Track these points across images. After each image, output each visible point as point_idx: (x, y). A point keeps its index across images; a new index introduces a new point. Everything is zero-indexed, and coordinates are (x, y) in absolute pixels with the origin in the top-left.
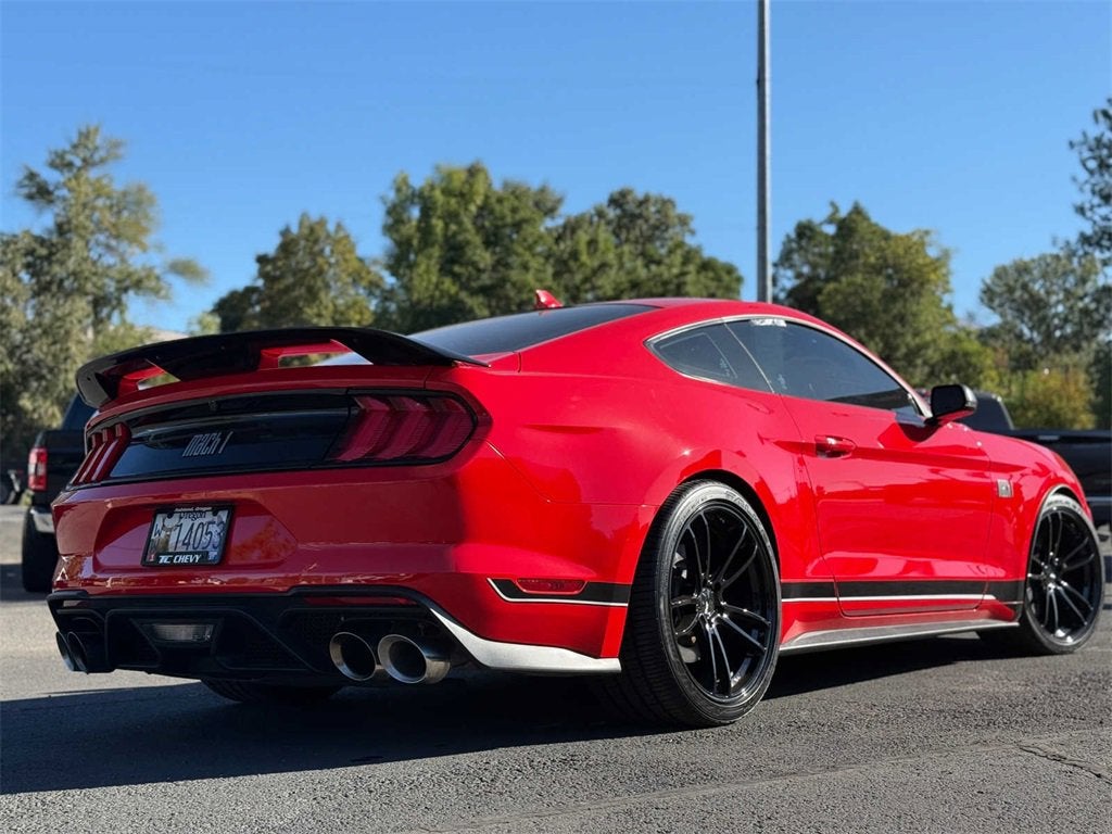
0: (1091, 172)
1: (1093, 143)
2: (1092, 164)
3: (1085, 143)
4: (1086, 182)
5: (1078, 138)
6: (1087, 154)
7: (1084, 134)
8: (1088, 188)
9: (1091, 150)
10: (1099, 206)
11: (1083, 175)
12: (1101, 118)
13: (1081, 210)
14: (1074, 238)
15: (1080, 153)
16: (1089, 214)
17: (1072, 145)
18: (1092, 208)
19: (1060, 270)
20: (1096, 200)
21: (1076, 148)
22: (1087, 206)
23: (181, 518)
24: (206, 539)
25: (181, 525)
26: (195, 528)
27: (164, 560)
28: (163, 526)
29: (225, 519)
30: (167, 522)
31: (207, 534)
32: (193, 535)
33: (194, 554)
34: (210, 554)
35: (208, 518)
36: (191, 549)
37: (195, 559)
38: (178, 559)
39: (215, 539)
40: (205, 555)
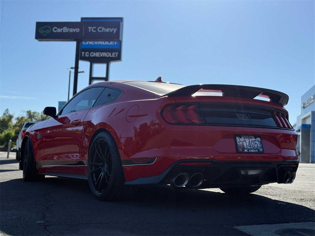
23: (244, 139)
24: (256, 145)
25: (245, 141)
26: (251, 142)
27: (246, 151)
28: (240, 140)
29: (260, 140)
30: (240, 139)
31: (256, 144)
32: (251, 144)
33: (255, 149)
34: (260, 150)
35: (254, 139)
36: (252, 148)
37: (256, 151)
38: (250, 151)
39: (259, 146)
40: (259, 150)
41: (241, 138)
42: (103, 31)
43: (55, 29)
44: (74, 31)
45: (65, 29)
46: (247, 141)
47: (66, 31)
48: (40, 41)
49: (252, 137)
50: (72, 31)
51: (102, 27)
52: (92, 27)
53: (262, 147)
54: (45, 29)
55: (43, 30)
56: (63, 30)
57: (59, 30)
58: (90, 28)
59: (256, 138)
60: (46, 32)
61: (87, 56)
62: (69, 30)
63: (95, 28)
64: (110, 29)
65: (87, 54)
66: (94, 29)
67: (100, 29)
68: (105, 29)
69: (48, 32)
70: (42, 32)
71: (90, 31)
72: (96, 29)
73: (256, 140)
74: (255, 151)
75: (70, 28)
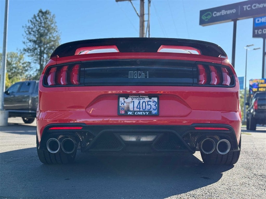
0: (27, 34)
1: (28, 28)
2: (27, 32)
3: (26, 27)
4: (26, 36)
5: (24, 26)
6: (26, 30)
7: (26, 25)
8: (26, 38)
9: (27, 29)
10: (28, 42)
11: (25, 35)
12: (30, 22)
13: (24, 43)
14: (22, 49)
15: (25, 29)
16: (26, 44)
17: (23, 27)
18: (27, 43)
19: (15, 56)
20: (28, 41)
21: (24, 28)
22: (25, 42)
23: (132, 99)
24: (148, 107)
25: (134, 102)
26: (141, 103)
27: (129, 113)
28: (124, 101)
29: (156, 101)
30: (126, 100)
31: (148, 105)
32: (141, 105)
33: (145, 112)
34: (152, 112)
35: (147, 99)
36: (141, 110)
37: (146, 113)
38: (137, 113)
39: (154, 107)
40: (150, 112)
41: (127, 98)
42: (257, 7)
43: (215, 14)
44: (231, 12)
45: (223, 12)
46: (136, 101)
47: (224, 14)
48: (203, 26)
49: (144, 97)
50: (229, 13)
51: (256, 3)
52: (247, 5)
53: (158, 108)
54: (206, 16)
55: (205, 17)
56: (221, 14)
57: (218, 14)
58: (245, 7)
59: (150, 98)
60: (208, 17)
61: (260, 33)
62: (227, 13)
63: (249, 5)
64: (264, 4)
65: (260, 32)
66: (249, 8)
67: (255, 6)
68: (259, 5)
69: (209, 17)
70: (204, 18)
71: (245, 9)
72: (251, 7)
73: (151, 100)
74: (144, 114)
75: (227, 10)
